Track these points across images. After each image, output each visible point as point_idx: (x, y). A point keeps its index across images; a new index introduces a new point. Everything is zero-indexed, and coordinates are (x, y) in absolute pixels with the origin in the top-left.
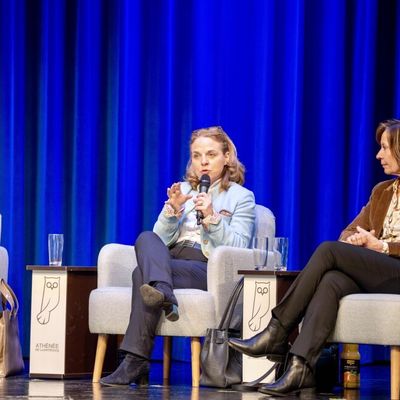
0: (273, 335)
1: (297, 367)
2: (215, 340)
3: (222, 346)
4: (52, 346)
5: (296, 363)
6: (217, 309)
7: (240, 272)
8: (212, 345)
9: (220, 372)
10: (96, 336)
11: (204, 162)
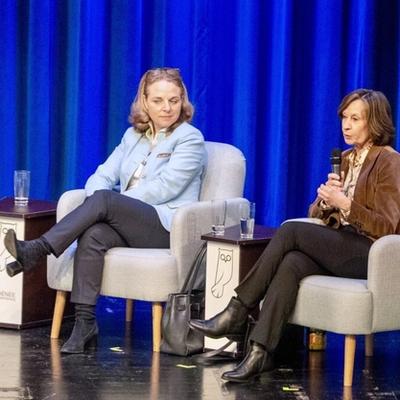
0: (233, 316)
1: (258, 353)
2: (176, 307)
3: (184, 313)
4: (8, 295)
5: (256, 349)
6: (180, 272)
7: (203, 238)
8: (173, 311)
9: (181, 340)
10: (54, 292)
11: (168, 108)
